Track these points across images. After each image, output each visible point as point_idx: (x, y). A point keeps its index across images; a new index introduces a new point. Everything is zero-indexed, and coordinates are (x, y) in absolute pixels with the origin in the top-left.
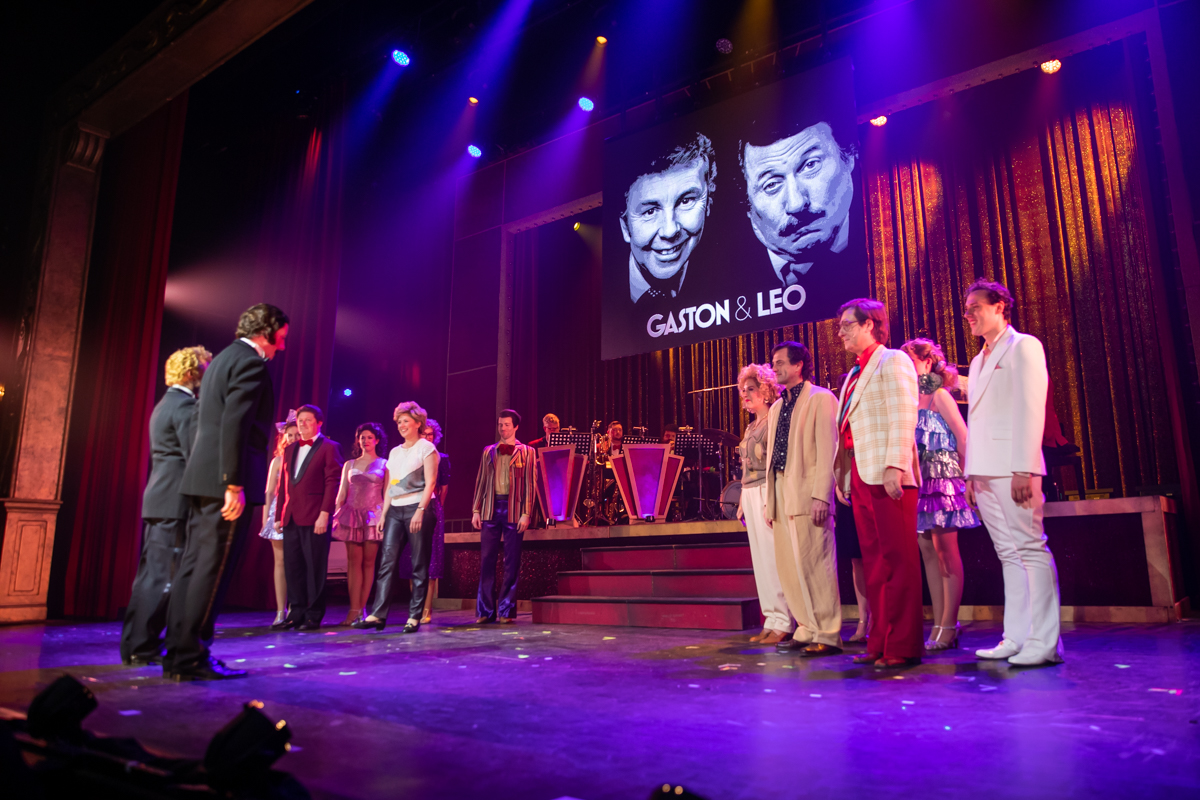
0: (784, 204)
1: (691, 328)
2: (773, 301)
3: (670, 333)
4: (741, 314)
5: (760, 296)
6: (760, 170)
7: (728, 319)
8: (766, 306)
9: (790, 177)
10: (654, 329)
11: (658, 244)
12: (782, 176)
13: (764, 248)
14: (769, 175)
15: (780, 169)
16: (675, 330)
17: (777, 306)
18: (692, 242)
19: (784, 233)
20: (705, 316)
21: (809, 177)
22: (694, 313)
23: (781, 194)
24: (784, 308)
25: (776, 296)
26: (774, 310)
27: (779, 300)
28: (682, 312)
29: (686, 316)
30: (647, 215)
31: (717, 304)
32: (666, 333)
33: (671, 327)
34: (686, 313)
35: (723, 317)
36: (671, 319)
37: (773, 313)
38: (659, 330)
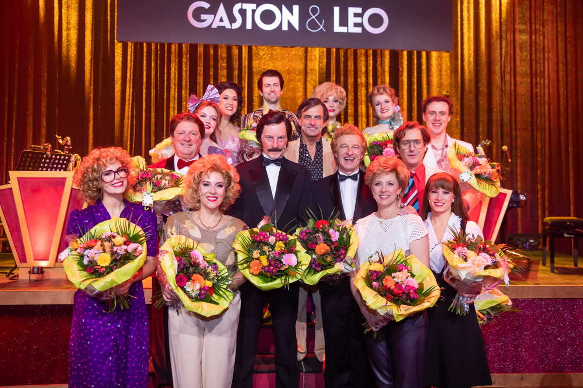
1: (249, 26)
2: (352, 20)
3: (219, 27)
4: (314, 25)
5: (336, 10)
7: (296, 26)
8: (344, 22)
10: (198, 18)
16: (226, 24)
17: (356, 25)
20: (268, 17)
22: (254, 11)
24: (364, 29)
25: (356, 15)
26: (352, 29)
27: (358, 20)
28: (237, 7)
29: (243, 12)
31: (284, 7)
32: (214, 26)
33: (221, 20)
34: (244, 8)
35: (289, 24)
36: (222, 11)
37: (350, 31)
38: (205, 20)
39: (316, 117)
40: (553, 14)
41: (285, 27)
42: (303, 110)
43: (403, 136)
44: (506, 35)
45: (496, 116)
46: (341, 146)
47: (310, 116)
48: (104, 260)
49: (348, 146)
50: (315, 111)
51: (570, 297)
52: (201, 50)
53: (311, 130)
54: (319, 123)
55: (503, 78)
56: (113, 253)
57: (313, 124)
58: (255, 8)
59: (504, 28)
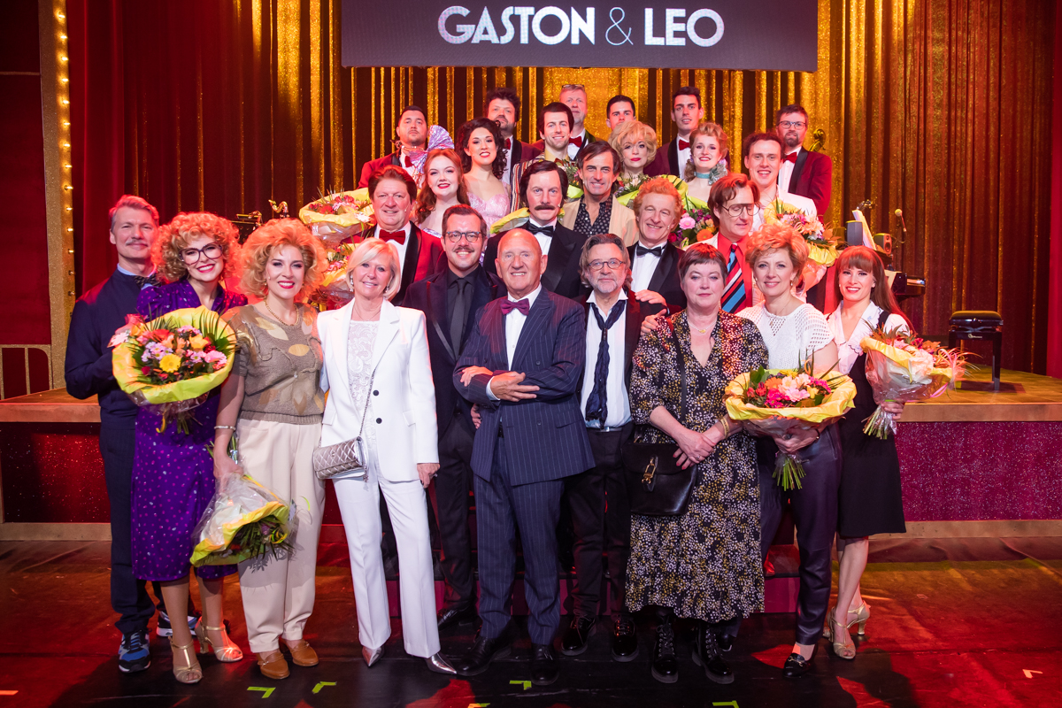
1: (524, 39)
2: (671, 27)
3: (482, 42)
4: (616, 35)
5: (649, 13)
7: (591, 36)
8: (659, 30)
10: (454, 32)
16: (493, 37)
17: (677, 34)
20: (551, 25)
22: (531, 18)
24: (688, 40)
25: (677, 20)
26: (672, 41)
27: (680, 27)
28: (508, 12)
29: (515, 20)
31: (573, 10)
32: (476, 40)
33: (485, 32)
34: (516, 13)
35: (582, 35)
36: (486, 19)
37: (667, 44)
38: (463, 33)
39: (603, 168)
40: (982, 15)
41: (575, 40)
42: (585, 158)
43: (732, 197)
44: (913, 45)
45: (895, 166)
46: (646, 208)
47: (594, 168)
48: (171, 363)
49: (654, 209)
50: (602, 160)
51: (965, 420)
52: (471, 75)
53: (594, 187)
54: (608, 178)
55: (907, 109)
56: (185, 358)
57: (598, 178)
58: (532, 13)
59: (910, 35)
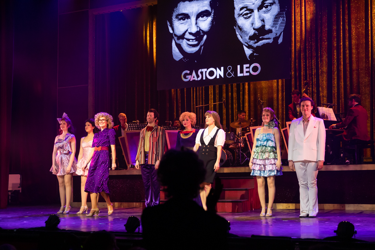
0: (252, 24)
1: (204, 78)
2: (245, 70)
3: (193, 80)
4: (229, 74)
5: (239, 66)
6: (241, 6)
7: (222, 76)
8: (242, 71)
9: (256, 11)
10: (185, 78)
11: (187, 36)
12: (252, 11)
13: (242, 44)
14: (245, 9)
15: (251, 7)
16: (196, 79)
17: (247, 72)
18: (205, 37)
19: (251, 38)
20: (211, 73)
21: (265, 12)
22: (206, 72)
23: (251, 19)
24: (250, 74)
25: (247, 68)
26: (246, 74)
27: (248, 70)
28: (200, 71)
29: (202, 73)
30: (182, 20)
31: (218, 69)
32: (191, 80)
33: (194, 77)
34: (202, 71)
35: (220, 75)
36: (194, 74)
37: (244, 75)
38: (188, 78)
58: (206, 70)
